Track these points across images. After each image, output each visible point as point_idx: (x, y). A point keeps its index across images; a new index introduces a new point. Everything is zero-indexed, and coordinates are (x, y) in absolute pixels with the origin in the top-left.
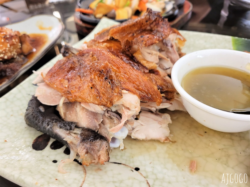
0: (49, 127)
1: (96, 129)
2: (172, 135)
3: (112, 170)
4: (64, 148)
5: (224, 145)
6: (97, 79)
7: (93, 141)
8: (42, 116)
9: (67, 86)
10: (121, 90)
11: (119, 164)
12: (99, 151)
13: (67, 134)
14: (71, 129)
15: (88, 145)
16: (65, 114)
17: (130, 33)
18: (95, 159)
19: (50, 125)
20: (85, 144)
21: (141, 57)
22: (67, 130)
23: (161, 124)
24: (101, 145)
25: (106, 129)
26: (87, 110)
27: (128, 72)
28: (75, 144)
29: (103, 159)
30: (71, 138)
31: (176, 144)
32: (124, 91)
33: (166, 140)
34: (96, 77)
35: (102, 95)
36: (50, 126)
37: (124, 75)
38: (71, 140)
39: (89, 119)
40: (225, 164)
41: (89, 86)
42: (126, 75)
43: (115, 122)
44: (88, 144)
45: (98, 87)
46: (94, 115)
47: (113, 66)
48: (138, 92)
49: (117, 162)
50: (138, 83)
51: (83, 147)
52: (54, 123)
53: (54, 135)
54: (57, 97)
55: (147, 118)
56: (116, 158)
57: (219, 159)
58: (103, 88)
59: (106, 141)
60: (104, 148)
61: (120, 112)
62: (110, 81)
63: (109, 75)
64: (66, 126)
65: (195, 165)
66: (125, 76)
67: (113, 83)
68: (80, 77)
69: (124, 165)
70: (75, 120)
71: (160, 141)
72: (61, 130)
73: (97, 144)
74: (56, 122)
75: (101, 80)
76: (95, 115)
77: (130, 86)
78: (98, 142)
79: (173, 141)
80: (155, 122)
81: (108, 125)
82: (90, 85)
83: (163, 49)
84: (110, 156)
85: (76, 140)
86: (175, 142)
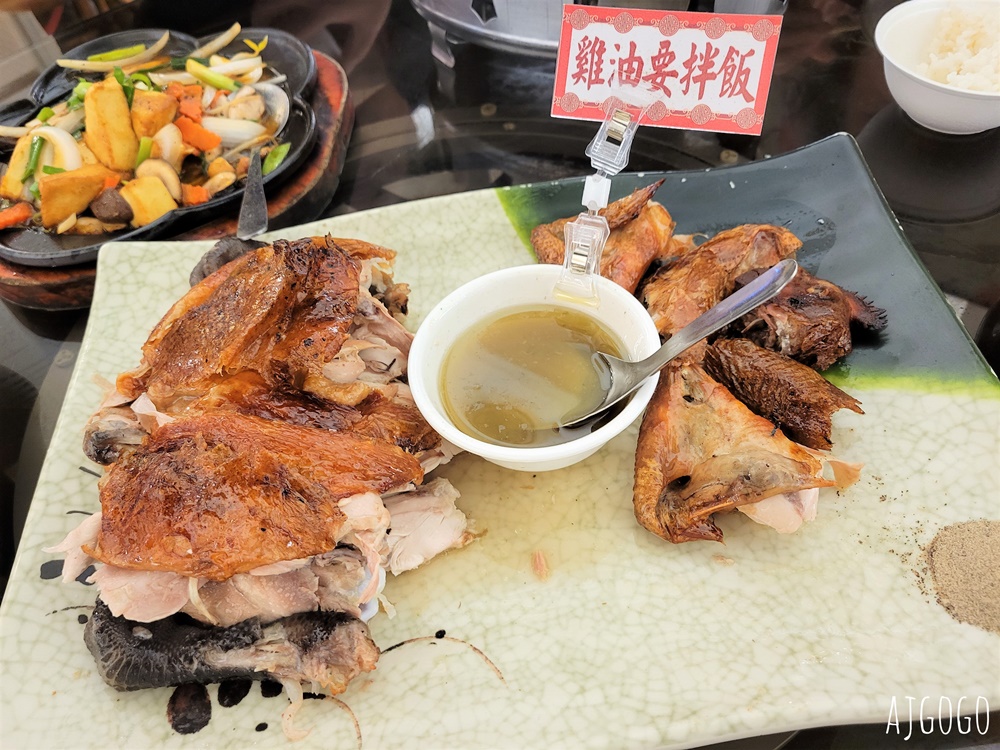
0: (196, 665)
1: (314, 606)
2: (473, 521)
3: (394, 668)
4: (256, 687)
5: (579, 487)
6: (266, 504)
7: (327, 638)
8: (156, 652)
9: (190, 552)
10: (335, 504)
11: (398, 646)
12: (351, 649)
13: (253, 654)
14: (254, 639)
15: (323, 653)
16: (213, 613)
17: (268, 336)
18: (352, 670)
19: (194, 659)
20: (315, 654)
21: (326, 387)
22: (247, 645)
23: (441, 512)
24: (349, 635)
25: (335, 594)
26: (270, 578)
27: (326, 453)
28: (288, 667)
29: (370, 660)
30: (272, 659)
31: (488, 534)
32: (343, 502)
33: (466, 539)
34: (260, 500)
35: (299, 536)
36: (196, 662)
37: (320, 465)
38: (275, 663)
39: (287, 595)
40: (594, 527)
41: (255, 528)
42: (326, 463)
43: (348, 568)
44: (321, 648)
45: (277, 521)
46: (293, 579)
47: (283, 455)
48: (368, 484)
49: (394, 645)
50: (358, 466)
51: (315, 661)
52: (202, 649)
53: (219, 674)
54: (171, 586)
55: (406, 515)
56: (385, 638)
57: (580, 522)
58: (292, 520)
59: (355, 622)
60: (361, 638)
61: (348, 542)
62: (298, 495)
63: (288, 483)
64: (237, 639)
65: (543, 562)
66: (324, 466)
67: (309, 498)
68: (216, 516)
69: (409, 641)
70: (249, 613)
71: (455, 548)
72: (231, 652)
73: (341, 637)
74: (203, 644)
75: (277, 502)
76: (293, 576)
77: (347, 481)
78: (340, 632)
79: (481, 531)
80: (428, 513)
81: (336, 584)
82: (256, 524)
83: (358, 323)
84: (377, 645)
85: (285, 656)
86: (485, 531)
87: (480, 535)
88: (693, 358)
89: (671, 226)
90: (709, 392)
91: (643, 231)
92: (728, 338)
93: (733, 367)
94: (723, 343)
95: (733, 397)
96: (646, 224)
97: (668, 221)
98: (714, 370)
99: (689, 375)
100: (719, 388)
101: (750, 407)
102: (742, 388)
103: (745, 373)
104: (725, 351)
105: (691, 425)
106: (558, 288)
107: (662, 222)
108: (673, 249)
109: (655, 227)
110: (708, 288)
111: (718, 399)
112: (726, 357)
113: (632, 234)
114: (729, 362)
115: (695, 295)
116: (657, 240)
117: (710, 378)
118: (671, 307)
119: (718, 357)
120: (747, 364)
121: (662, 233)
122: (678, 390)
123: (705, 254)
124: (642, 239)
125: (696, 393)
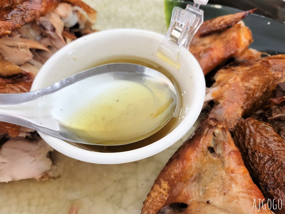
31: (59, 179)
33: (43, 177)
79: (55, 176)
86: (59, 177)
87: (54, 178)
88: (226, 124)
89: (250, 41)
90: (227, 152)
91: (231, 38)
92: (257, 119)
93: (252, 140)
94: (252, 121)
95: (242, 162)
96: (234, 34)
97: (249, 37)
98: (239, 137)
99: (219, 134)
100: (235, 152)
101: (251, 175)
102: (253, 157)
103: (259, 148)
104: (252, 128)
105: (204, 169)
106: (160, 50)
107: (245, 37)
108: (246, 55)
109: (239, 37)
110: (257, 83)
111: (231, 159)
112: (251, 132)
113: (224, 38)
114: (250, 136)
115: (246, 84)
116: (237, 46)
117: (232, 142)
118: (227, 86)
119: (245, 129)
120: (263, 142)
121: (242, 43)
122: (206, 141)
123: (264, 63)
124: (228, 42)
125: (218, 148)
